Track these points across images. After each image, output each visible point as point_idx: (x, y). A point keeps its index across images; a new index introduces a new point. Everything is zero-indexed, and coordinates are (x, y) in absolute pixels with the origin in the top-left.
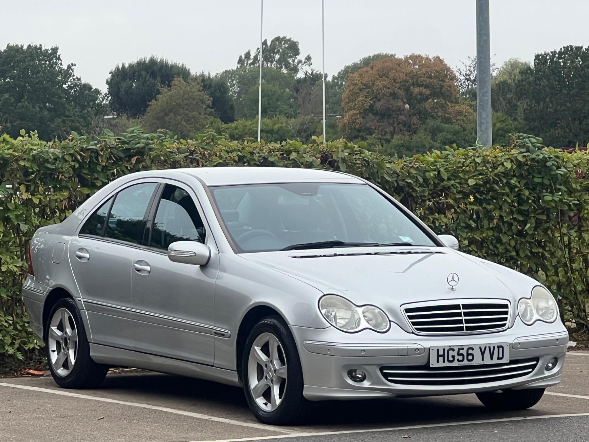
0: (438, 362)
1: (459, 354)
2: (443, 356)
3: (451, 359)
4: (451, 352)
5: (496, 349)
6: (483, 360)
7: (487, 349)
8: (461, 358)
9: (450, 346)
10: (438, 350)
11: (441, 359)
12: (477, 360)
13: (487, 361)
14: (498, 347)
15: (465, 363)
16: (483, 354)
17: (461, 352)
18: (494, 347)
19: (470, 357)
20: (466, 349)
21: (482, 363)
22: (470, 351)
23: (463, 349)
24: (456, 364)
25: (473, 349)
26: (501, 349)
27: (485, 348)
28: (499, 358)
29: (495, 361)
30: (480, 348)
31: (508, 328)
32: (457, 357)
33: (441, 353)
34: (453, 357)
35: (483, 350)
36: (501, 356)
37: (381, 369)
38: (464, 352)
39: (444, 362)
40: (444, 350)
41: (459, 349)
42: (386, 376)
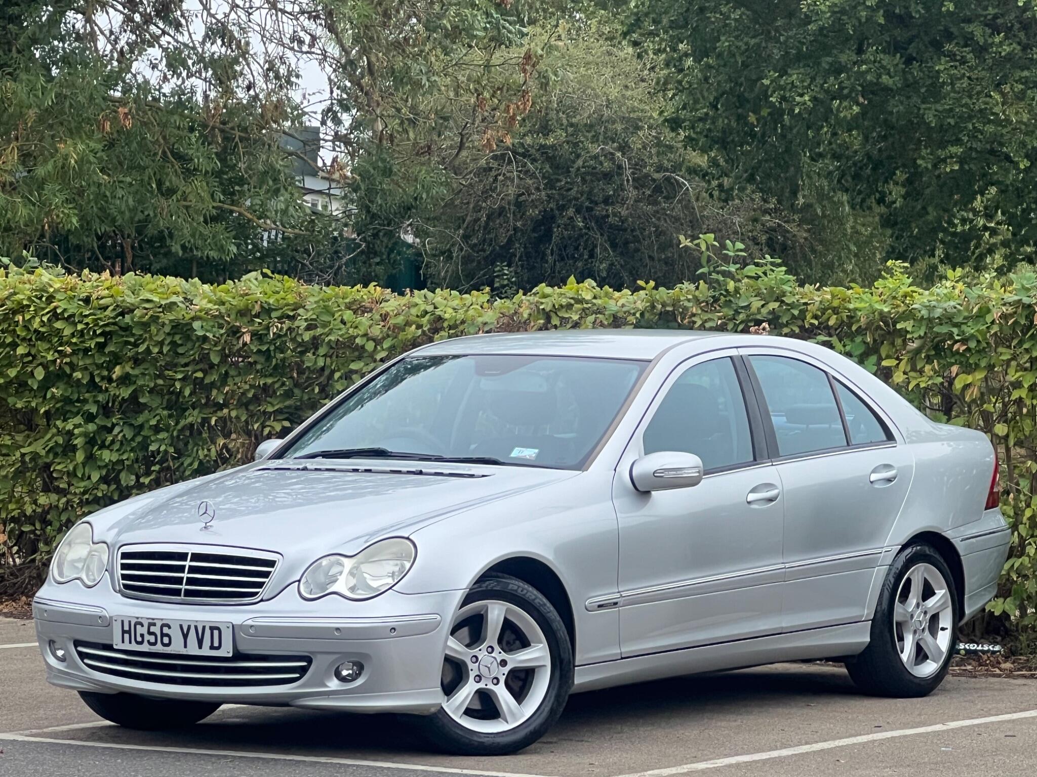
0: (123, 642)
1: (150, 633)
2: (129, 632)
3: (139, 639)
4: (138, 627)
5: (208, 632)
6: (185, 646)
7: (193, 630)
8: (152, 639)
9: (137, 618)
10: (123, 622)
11: (127, 636)
12: (177, 647)
13: (193, 649)
14: (212, 629)
15: (159, 648)
16: (185, 636)
17: (152, 629)
18: (204, 628)
19: (166, 640)
20: (159, 624)
21: (184, 651)
22: (166, 630)
23: (154, 625)
24: (145, 648)
25: (169, 627)
26: (216, 633)
27: (189, 627)
28: (212, 647)
29: (206, 651)
30: (181, 627)
31: (262, 600)
32: (147, 637)
33: (126, 628)
34: (142, 636)
35: (185, 631)
36: (216, 644)
37: (77, 643)
38: (156, 629)
39: (130, 642)
40: (130, 622)
41: (150, 625)
42: (82, 656)
